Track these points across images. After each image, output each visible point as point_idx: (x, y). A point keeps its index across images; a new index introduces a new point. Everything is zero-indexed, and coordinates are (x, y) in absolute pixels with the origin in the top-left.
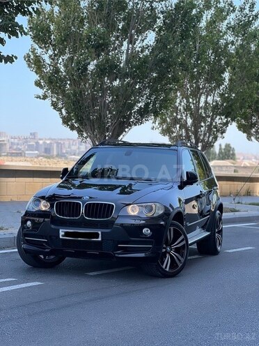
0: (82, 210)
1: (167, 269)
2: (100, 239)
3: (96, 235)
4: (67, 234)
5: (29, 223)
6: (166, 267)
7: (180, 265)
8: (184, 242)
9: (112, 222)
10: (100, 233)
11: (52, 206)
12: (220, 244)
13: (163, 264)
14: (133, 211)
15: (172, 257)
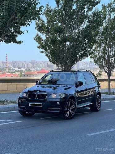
0: (36, 96)
1: (68, 116)
2: (42, 106)
4: (31, 105)
5: (20, 101)
7: (73, 115)
8: (75, 107)
9: (46, 100)
10: (42, 104)
11: (27, 95)
13: (66, 114)
14: (54, 96)
15: (69, 112)
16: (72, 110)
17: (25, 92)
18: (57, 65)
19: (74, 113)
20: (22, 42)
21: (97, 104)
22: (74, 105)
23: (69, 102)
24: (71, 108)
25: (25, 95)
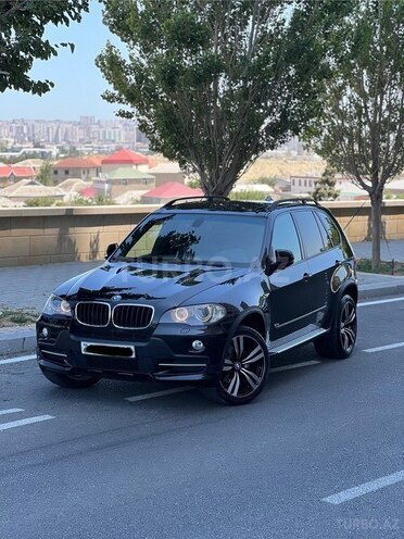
0: (111, 314)
1: (235, 394)
2: (133, 356)
3: (129, 351)
4: (89, 349)
5: (45, 331)
6: (233, 391)
7: (255, 387)
8: (262, 355)
9: (152, 329)
10: (133, 348)
11: (73, 309)
12: (350, 343)
13: (227, 386)
14: (180, 316)
15: (242, 376)
16: (252, 367)
17: (63, 296)
18: (182, 163)
19: (259, 380)
20: (52, 85)
21: (342, 331)
22: (259, 348)
23: (241, 337)
24: (248, 361)
25: (64, 309)
